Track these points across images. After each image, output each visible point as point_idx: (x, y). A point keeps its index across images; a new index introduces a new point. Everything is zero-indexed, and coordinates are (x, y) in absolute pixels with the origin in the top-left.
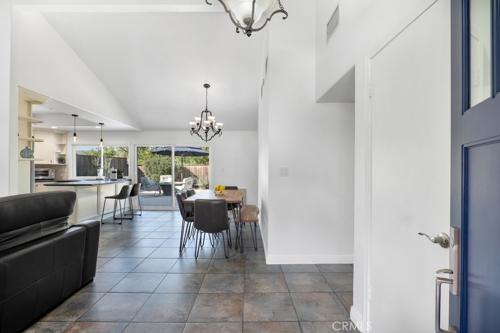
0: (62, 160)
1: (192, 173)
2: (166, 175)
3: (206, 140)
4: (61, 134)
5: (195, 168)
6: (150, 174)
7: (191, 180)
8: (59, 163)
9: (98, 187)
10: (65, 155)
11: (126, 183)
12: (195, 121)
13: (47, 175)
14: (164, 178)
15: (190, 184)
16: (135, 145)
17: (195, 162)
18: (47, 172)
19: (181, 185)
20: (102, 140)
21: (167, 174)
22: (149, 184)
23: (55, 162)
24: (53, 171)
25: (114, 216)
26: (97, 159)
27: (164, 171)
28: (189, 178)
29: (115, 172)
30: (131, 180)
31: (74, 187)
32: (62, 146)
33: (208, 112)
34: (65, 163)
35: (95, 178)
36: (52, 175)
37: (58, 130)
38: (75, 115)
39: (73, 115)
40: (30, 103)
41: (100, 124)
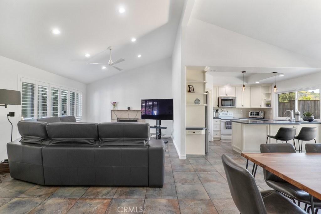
0: (268, 104)
8: (267, 107)
9: (267, 127)
10: (271, 101)
13: (258, 115)
18: (259, 113)
20: (275, 87)
23: (263, 106)
24: (262, 112)
32: (268, 95)
34: (270, 107)
36: (261, 115)
37: (263, 84)
38: (244, 72)
39: (242, 72)
40: (204, 72)
41: (273, 73)
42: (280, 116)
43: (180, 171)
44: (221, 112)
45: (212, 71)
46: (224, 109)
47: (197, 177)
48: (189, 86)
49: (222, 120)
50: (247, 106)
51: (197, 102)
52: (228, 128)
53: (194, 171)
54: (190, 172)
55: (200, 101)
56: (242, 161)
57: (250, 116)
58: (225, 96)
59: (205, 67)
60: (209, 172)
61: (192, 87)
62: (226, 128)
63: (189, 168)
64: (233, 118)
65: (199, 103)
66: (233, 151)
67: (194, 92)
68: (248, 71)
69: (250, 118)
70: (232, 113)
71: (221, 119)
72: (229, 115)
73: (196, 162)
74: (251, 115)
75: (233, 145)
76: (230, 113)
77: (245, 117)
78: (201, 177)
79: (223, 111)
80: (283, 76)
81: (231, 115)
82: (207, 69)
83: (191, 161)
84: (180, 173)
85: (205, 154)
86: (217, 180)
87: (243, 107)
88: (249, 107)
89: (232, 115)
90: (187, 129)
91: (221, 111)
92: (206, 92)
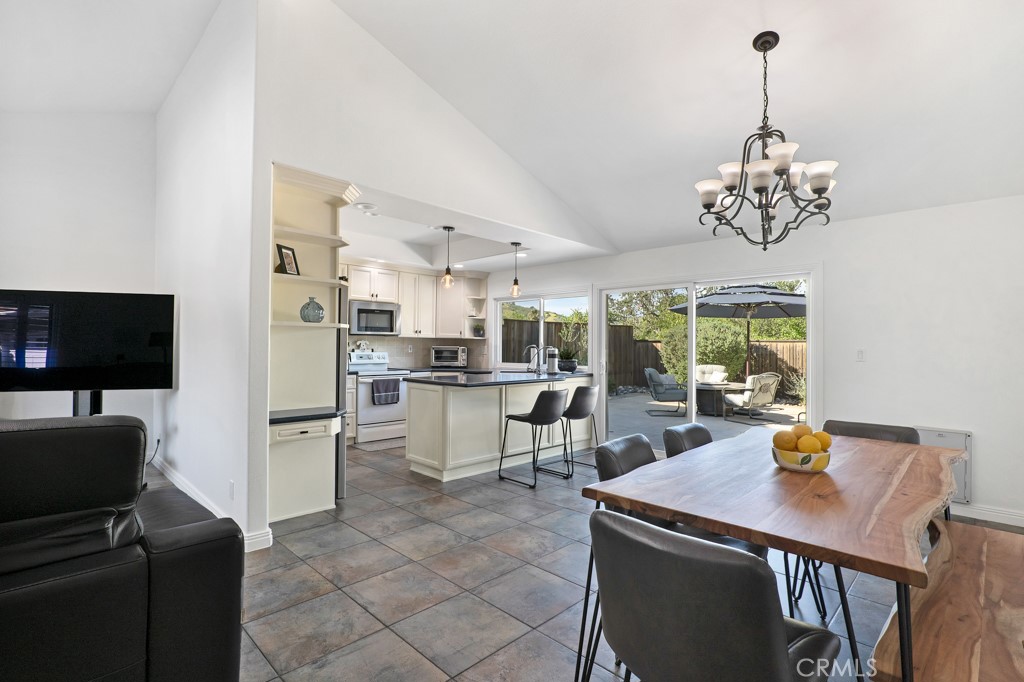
0: (479, 329)
1: (782, 360)
2: (709, 366)
3: (765, 243)
4: (478, 280)
5: (792, 351)
6: (674, 361)
7: (771, 380)
8: (475, 336)
9: (501, 390)
10: (484, 320)
11: (581, 382)
12: (719, 177)
13: (455, 358)
14: (704, 373)
15: (766, 391)
16: (601, 290)
17: (794, 333)
18: (456, 352)
19: (742, 392)
20: (516, 282)
21: (711, 364)
22: (661, 385)
23: (468, 335)
24: (463, 351)
25: (535, 461)
26: (567, 328)
27: (704, 354)
28: (764, 375)
29: (552, 356)
30: (591, 375)
31: (440, 387)
32: (479, 303)
33: (770, 135)
34: (483, 335)
35: (524, 366)
36: (463, 359)
37: (470, 272)
38: (448, 228)
39: (445, 228)
40: (336, 203)
41: (513, 244)
42: (505, 359)
43: (273, 606)
44: (353, 351)
45: (360, 206)
46: (363, 343)
47: (359, 609)
48: (279, 248)
49: (360, 379)
50: (428, 333)
51: (310, 312)
52: (379, 402)
53: (330, 586)
54: (317, 595)
55: (322, 309)
56: (455, 501)
57: (433, 362)
58: (367, 297)
59: (345, 185)
60: (388, 574)
61: (290, 252)
62: (374, 404)
63: (304, 582)
64: (389, 369)
65: (319, 319)
66: (413, 474)
67: (299, 274)
68: (461, 228)
69: (435, 369)
70: (386, 354)
71: (356, 373)
72: (378, 361)
73: (320, 546)
74: (437, 358)
75: (410, 456)
76: (381, 354)
77: (420, 365)
78: (372, 603)
79: (359, 347)
80: (524, 255)
81: (382, 361)
82: (351, 194)
83: (298, 549)
84: (278, 615)
85: (334, 506)
86: (431, 593)
87: (416, 336)
88: (432, 335)
89: (387, 361)
90: (273, 422)
91: (354, 347)
92: (341, 278)
